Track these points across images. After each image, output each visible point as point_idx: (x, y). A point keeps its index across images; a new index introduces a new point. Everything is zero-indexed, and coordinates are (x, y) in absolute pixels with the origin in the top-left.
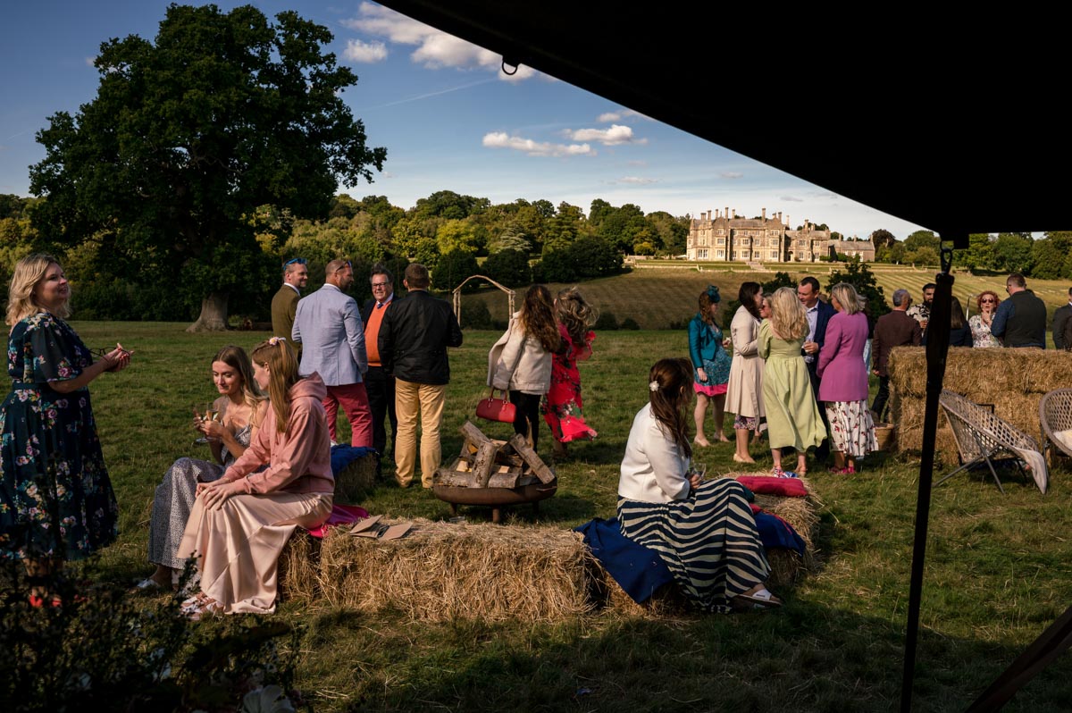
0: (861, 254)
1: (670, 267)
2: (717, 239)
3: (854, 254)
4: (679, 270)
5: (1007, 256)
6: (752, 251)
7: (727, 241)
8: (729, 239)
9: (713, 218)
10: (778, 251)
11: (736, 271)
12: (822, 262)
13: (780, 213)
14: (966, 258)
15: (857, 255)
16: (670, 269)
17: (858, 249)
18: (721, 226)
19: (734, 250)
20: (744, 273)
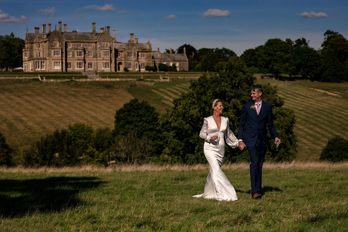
0: (177, 65)
1: (13, 78)
2: (52, 51)
3: (171, 64)
4: (22, 80)
5: (303, 63)
6: (85, 63)
7: (62, 52)
8: (64, 50)
9: (47, 32)
10: (109, 61)
11: (78, 80)
12: (147, 71)
13: (108, 27)
14: (273, 65)
15: (174, 65)
16: (13, 80)
17: (174, 60)
18: (56, 39)
19: (68, 61)
20: (86, 82)
